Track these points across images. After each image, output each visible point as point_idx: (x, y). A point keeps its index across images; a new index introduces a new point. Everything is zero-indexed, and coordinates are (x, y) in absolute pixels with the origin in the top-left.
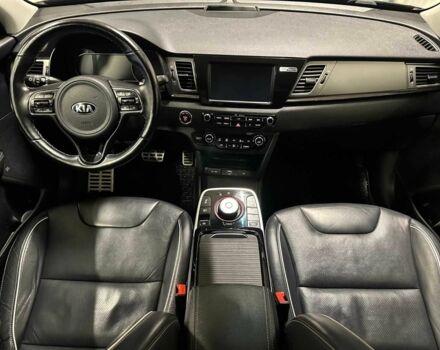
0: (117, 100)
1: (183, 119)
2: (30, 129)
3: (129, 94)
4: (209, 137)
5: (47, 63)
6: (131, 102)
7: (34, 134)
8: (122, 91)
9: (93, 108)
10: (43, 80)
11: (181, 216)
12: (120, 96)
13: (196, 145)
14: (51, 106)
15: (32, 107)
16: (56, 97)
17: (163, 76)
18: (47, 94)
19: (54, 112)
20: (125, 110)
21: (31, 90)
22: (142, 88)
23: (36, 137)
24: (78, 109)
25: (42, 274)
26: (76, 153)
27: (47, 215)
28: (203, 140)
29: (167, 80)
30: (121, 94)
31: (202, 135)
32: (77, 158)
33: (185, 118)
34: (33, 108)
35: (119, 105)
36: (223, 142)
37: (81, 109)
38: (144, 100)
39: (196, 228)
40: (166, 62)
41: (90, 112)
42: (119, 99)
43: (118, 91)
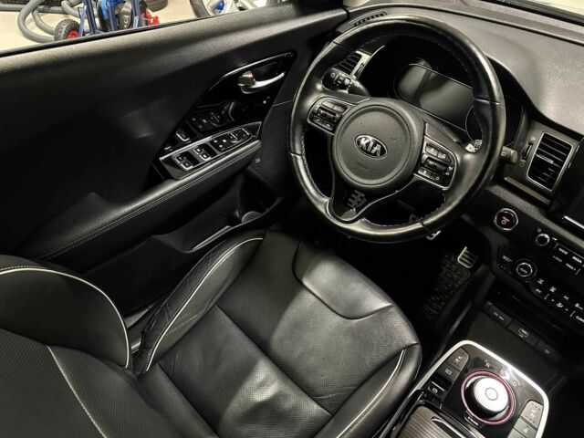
0: (421, 155)
1: (500, 219)
2: (297, 138)
3: (443, 157)
4: (525, 267)
5: (365, 58)
6: (440, 170)
7: (297, 146)
8: (436, 148)
9: (383, 152)
10: (347, 82)
11: (410, 348)
12: (428, 153)
13: (495, 264)
14: (334, 123)
15: (313, 112)
16: (347, 114)
17: (512, 152)
18: (339, 105)
19: (333, 131)
20: (423, 174)
21: (324, 91)
22: (468, 157)
23: (298, 152)
24: (363, 142)
25: (219, 299)
26: (328, 195)
27: (263, 236)
28: (513, 265)
29: (514, 159)
30: (432, 151)
31: (517, 258)
32: (326, 200)
33: (505, 220)
34: (314, 115)
35: (420, 164)
36: (545, 288)
37: (368, 144)
38: (460, 175)
39: (418, 387)
40: (529, 127)
41: (375, 154)
42: (425, 157)
43: (430, 145)
